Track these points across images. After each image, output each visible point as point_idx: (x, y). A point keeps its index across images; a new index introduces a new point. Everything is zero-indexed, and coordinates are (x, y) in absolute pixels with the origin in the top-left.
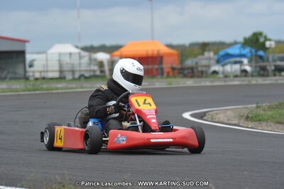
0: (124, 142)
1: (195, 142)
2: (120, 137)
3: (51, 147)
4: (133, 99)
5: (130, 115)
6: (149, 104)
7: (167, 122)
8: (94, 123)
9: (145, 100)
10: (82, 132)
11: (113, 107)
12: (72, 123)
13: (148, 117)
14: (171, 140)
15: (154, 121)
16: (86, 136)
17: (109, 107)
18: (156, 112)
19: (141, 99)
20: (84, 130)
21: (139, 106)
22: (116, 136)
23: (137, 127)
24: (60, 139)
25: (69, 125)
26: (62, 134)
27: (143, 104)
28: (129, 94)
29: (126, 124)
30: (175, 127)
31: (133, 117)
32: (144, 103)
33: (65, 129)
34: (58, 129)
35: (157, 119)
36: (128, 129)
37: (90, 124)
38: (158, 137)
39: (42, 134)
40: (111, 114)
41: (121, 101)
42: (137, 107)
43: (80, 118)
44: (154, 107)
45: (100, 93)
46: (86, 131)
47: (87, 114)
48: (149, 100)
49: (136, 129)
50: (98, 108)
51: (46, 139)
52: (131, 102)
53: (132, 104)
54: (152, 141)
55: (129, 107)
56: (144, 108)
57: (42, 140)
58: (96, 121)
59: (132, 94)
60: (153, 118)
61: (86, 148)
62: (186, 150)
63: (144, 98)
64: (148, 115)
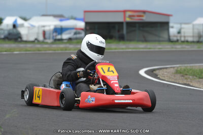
0: (94, 102)
1: (149, 103)
2: (90, 98)
4: (99, 67)
5: (95, 79)
6: (112, 71)
7: (127, 87)
8: (67, 85)
9: (109, 68)
11: (82, 72)
12: (48, 84)
13: (112, 82)
14: (131, 101)
15: (116, 85)
16: (62, 96)
17: (79, 72)
18: (118, 79)
19: (105, 68)
20: (59, 91)
21: (104, 73)
22: (87, 97)
24: (39, 97)
25: (45, 86)
26: (40, 93)
28: (96, 62)
29: (93, 87)
30: (133, 91)
32: (108, 71)
33: (43, 89)
35: (119, 83)
36: (95, 91)
37: (63, 86)
38: (120, 99)
39: (23, 92)
41: (88, 68)
42: (102, 73)
43: (54, 81)
44: (116, 74)
45: (71, 61)
46: (62, 92)
47: (60, 78)
48: (112, 68)
50: (69, 73)
51: (27, 97)
52: (97, 69)
53: (98, 71)
54: (116, 101)
55: (94, 74)
56: (109, 75)
57: (23, 97)
58: (68, 83)
59: (98, 63)
60: (116, 83)
61: (62, 106)
62: (140, 109)
63: (108, 66)
64: (112, 80)
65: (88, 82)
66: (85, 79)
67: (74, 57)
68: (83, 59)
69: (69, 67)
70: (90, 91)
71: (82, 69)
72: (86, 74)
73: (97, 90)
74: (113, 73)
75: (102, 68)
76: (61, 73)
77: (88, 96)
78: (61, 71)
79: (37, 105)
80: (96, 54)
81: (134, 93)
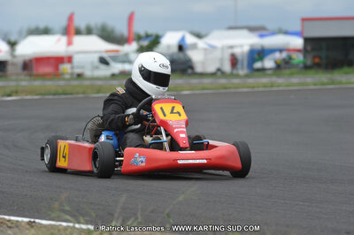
0: (144, 164)
2: (137, 157)
3: (53, 168)
4: (157, 107)
5: (154, 126)
6: (178, 113)
8: (108, 138)
9: (173, 108)
10: (90, 149)
12: (80, 136)
13: (176, 130)
14: (205, 161)
15: (183, 135)
16: (95, 155)
17: (128, 115)
18: (186, 125)
19: (167, 107)
20: (94, 145)
21: (165, 115)
22: (132, 156)
24: (64, 157)
26: (67, 151)
27: (171, 114)
28: (152, 99)
30: (211, 142)
32: (172, 112)
33: (70, 145)
34: (61, 144)
35: (187, 132)
36: (148, 146)
37: (103, 138)
38: (188, 158)
39: (43, 149)
40: (130, 125)
42: (161, 116)
43: (91, 130)
44: (184, 117)
45: (116, 98)
47: (99, 125)
48: (179, 108)
49: (159, 146)
50: (112, 117)
51: (47, 157)
52: (154, 110)
53: (155, 114)
54: (180, 162)
55: (153, 116)
56: (171, 119)
57: (42, 158)
58: (110, 134)
59: (156, 100)
60: (182, 132)
61: (95, 170)
63: (171, 105)
64: (176, 128)
66: (137, 126)
67: (121, 91)
68: (135, 94)
69: (112, 107)
73: (150, 144)
74: (180, 115)
75: (161, 108)
76: (102, 118)
77: (134, 154)
78: (101, 115)
80: (154, 86)
81: (214, 147)
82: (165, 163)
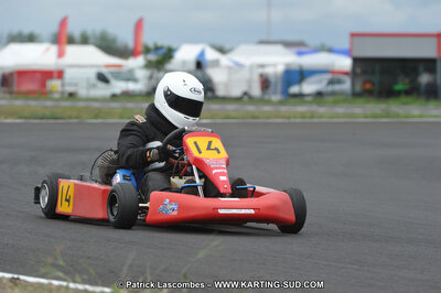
0: (175, 213)
1: (290, 216)
2: (167, 204)
3: (52, 213)
4: (189, 141)
5: (183, 166)
6: (216, 149)
8: (124, 177)
9: (210, 143)
10: (104, 191)
11: (156, 151)
12: (87, 174)
13: (214, 171)
14: (252, 212)
15: (223, 178)
16: (112, 199)
18: (227, 165)
19: (203, 142)
20: (108, 187)
21: (200, 152)
22: (161, 202)
23: (196, 187)
24: (68, 201)
25: (81, 179)
26: (71, 193)
27: (206, 149)
28: (184, 131)
29: (178, 182)
30: (258, 189)
31: (189, 169)
32: (209, 148)
33: (75, 185)
34: (64, 184)
35: (229, 174)
36: (180, 191)
37: (118, 178)
38: (230, 207)
39: (38, 190)
40: (153, 162)
41: (170, 142)
42: (196, 153)
43: (101, 167)
44: (224, 154)
46: (113, 191)
47: (113, 162)
48: (217, 143)
50: (130, 151)
51: (44, 200)
52: (186, 145)
53: (188, 150)
54: (221, 211)
55: (182, 153)
56: (208, 157)
57: (37, 200)
58: (128, 173)
59: (189, 132)
60: (223, 174)
61: (112, 219)
62: (273, 227)
63: (207, 139)
64: (215, 168)
65: (168, 172)
66: (162, 164)
67: (141, 119)
69: (131, 139)
70: (169, 188)
71: (157, 144)
72: (164, 154)
73: (183, 188)
74: (219, 152)
75: (195, 143)
76: (116, 152)
77: (163, 200)
78: (115, 149)
79: (65, 218)
80: (182, 116)
81: (260, 194)
82: (203, 212)
